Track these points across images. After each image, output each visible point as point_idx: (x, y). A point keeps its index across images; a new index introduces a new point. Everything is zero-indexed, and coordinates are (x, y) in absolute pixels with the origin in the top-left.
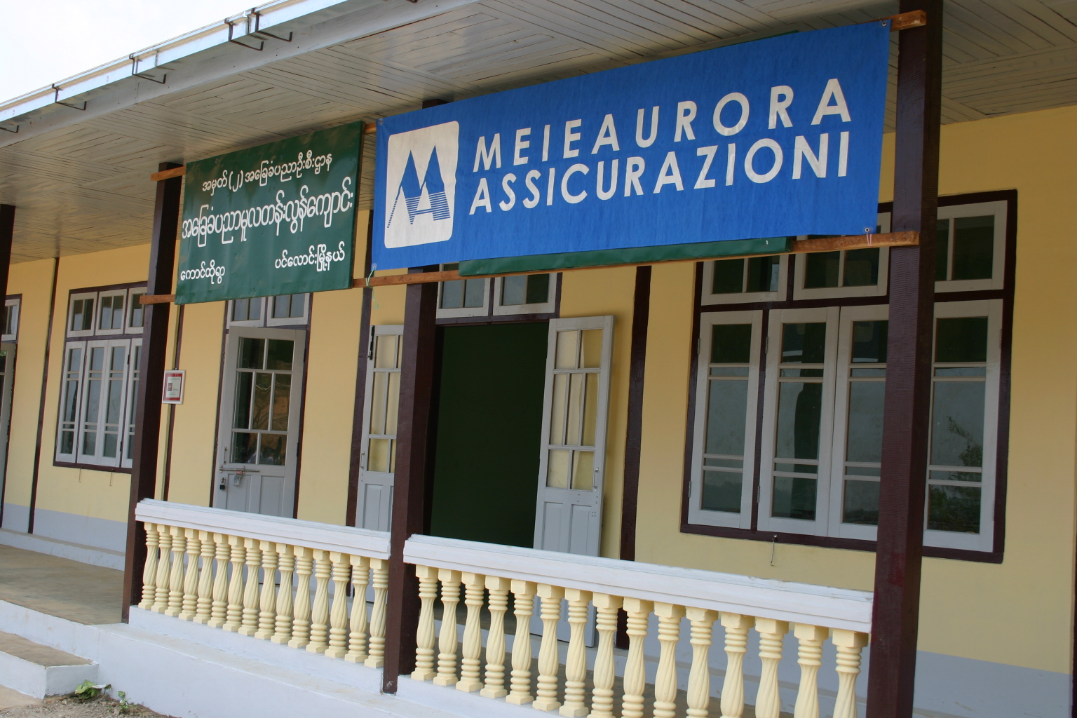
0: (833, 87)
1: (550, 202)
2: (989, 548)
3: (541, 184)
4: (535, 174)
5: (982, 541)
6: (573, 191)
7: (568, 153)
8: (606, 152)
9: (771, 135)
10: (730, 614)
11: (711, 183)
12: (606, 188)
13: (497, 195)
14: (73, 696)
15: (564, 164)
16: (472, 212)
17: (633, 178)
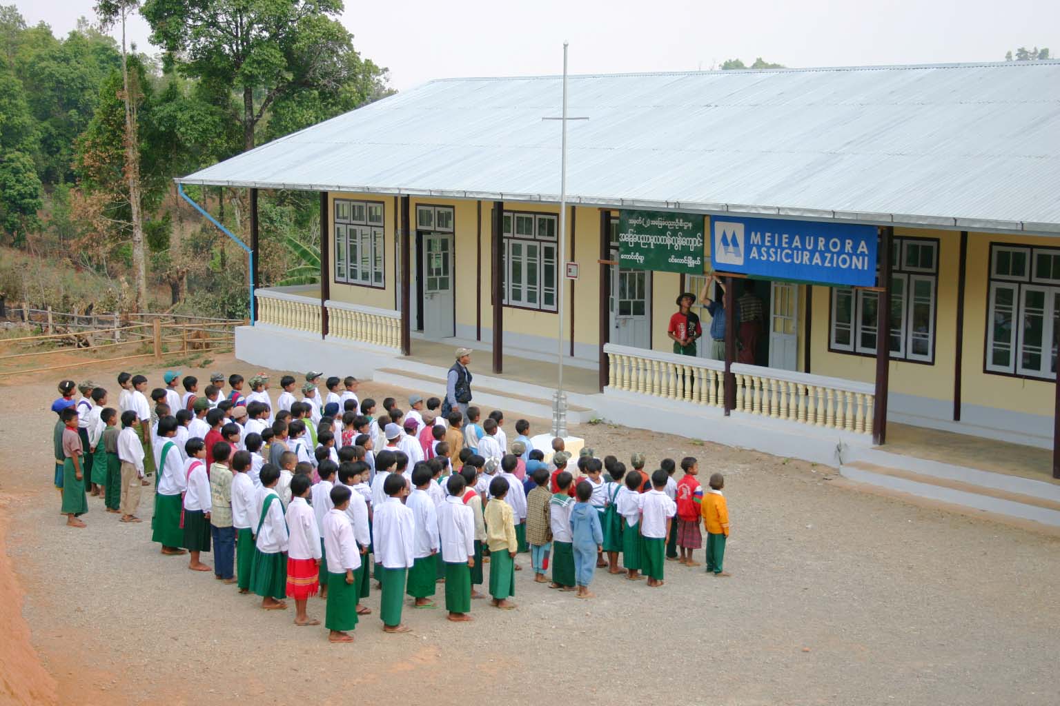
0: (863, 243)
1: (778, 260)
2: (930, 360)
3: (776, 253)
4: (772, 250)
5: (928, 358)
6: (787, 259)
7: (784, 245)
8: (796, 247)
9: (846, 254)
10: (839, 390)
11: (829, 265)
12: (797, 259)
13: (760, 254)
14: (590, 423)
15: (783, 249)
16: (751, 257)
17: (806, 259)
